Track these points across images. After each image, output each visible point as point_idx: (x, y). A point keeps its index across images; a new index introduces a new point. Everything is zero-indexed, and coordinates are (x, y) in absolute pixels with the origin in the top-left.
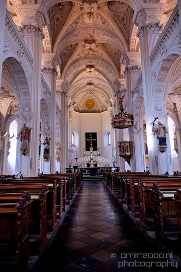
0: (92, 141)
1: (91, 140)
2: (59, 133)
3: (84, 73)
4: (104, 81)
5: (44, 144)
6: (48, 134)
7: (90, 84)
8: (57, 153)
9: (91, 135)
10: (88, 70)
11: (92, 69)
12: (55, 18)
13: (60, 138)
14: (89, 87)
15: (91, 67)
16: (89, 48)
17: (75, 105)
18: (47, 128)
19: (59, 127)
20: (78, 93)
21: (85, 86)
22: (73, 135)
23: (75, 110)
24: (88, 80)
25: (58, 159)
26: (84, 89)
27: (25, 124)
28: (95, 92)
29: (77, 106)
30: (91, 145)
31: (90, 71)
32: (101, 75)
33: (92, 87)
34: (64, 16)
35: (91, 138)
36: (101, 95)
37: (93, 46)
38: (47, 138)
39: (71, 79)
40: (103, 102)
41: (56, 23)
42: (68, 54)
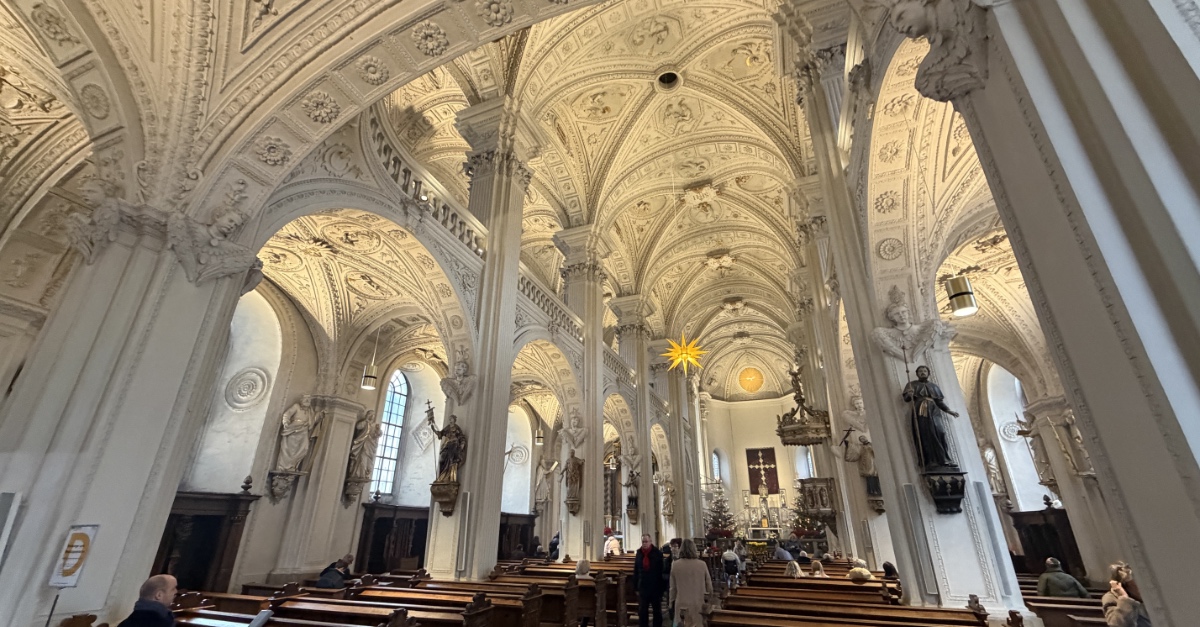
0: (765, 469)
1: (762, 467)
2: (669, 458)
3: (722, 314)
4: (770, 325)
5: (627, 486)
6: (635, 463)
7: (741, 335)
8: (665, 503)
9: (760, 454)
10: (729, 307)
11: (739, 305)
12: (635, 227)
13: (670, 468)
14: (738, 341)
15: (733, 301)
16: (717, 265)
17: (715, 384)
18: (630, 451)
19: (667, 444)
20: (716, 358)
21: (731, 342)
22: (714, 456)
23: (714, 397)
24: (736, 329)
25: (671, 518)
26: (730, 348)
27: (573, 453)
28: (758, 351)
29: (719, 387)
30: (763, 478)
31: (734, 310)
32: (760, 314)
33: (746, 340)
34: (652, 219)
35: (761, 461)
36: (775, 358)
37: (727, 261)
38: (632, 472)
39: (693, 332)
40: (783, 372)
41: (637, 236)
42: (674, 284)
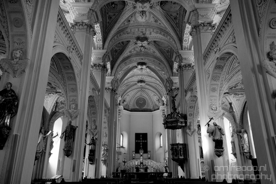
1: (141, 141)
3: (135, 70)
4: (156, 79)
5: (90, 144)
6: (95, 133)
7: (141, 81)
8: (103, 155)
9: (141, 136)
10: (140, 67)
11: (144, 67)
12: (107, 15)
13: (107, 138)
14: (140, 84)
15: (142, 64)
16: (141, 45)
17: (125, 103)
18: (93, 127)
19: (107, 127)
20: (128, 91)
21: (136, 84)
22: (121, 136)
23: (124, 109)
24: (139, 78)
25: (105, 162)
26: (135, 87)
27: (71, 122)
28: (146, 90)
29: (127, 105)
30: (141, 146)
31: (142, 69)
32: (152, 73)
33: (143, 84)
34: (117, 14)
35: (141, 139)
36: (153, 94)
37: (145, 43)
39: (121, 76)
40: (155, 101)
41: (108, 21)
42: (119, 51)
